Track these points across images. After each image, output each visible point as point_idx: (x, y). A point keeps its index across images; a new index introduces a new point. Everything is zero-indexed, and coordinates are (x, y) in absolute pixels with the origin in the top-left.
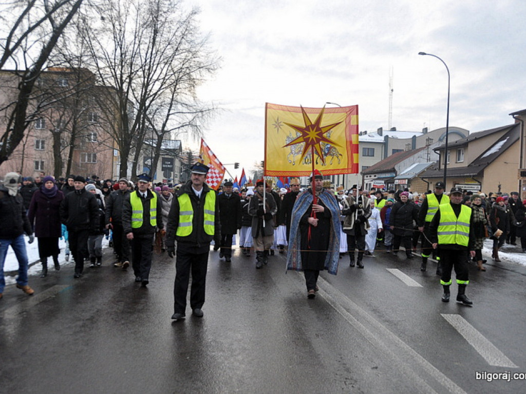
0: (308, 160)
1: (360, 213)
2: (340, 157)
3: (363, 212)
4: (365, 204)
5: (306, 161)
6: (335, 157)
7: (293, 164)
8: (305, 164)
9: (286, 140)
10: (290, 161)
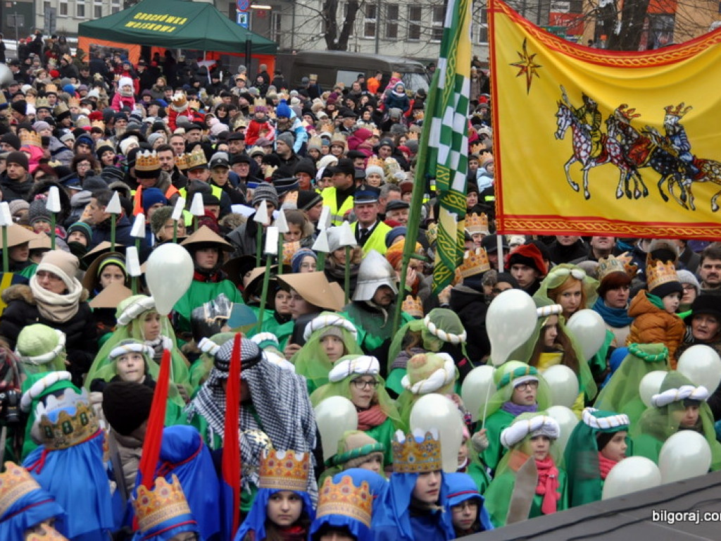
5: (632, 188)
7: (587, 194)
8: (625, 196)
9: (558, 116)
10: (574, 183)
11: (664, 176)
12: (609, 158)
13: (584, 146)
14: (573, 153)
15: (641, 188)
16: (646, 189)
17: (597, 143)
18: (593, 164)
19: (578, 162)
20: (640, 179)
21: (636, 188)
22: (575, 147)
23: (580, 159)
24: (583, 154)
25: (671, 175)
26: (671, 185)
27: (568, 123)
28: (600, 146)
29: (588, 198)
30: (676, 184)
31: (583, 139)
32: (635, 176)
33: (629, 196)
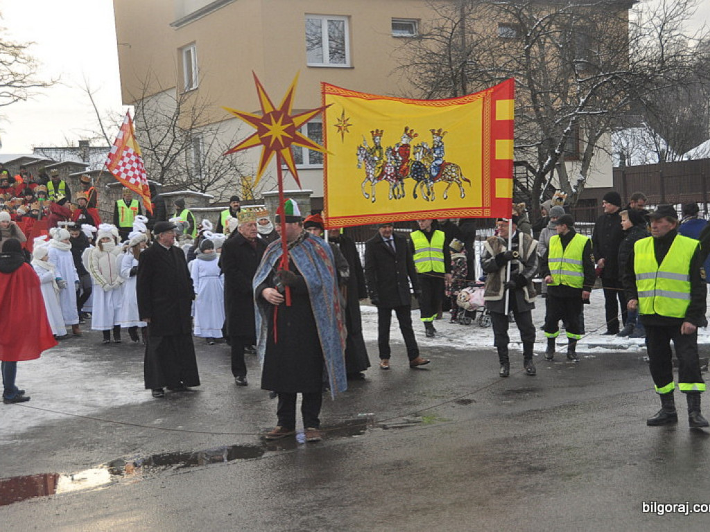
0: (398, 190)
1: (514, 267)
2: (465, 184)
3: (521, 266)
4: (526, 251)
5: (396, 193)
6: (454, 185)
7: (373, 199)
8: (393, 198)
9: (358, 155)
10: (366, 194)
11: (418, 182)
12: (385, 177)
13: (371, 172)
14: (366, 176)
15: (401, 192)
16: (404, 193)
17: (379, 168)
18: (376, 181)
19: (369, 181)
20: (402, 187)
21: (398, 193)
22: (367, 172)
23: (369, 179)
24: (371, 176)
25: (422, 181)
26: (422, 187)
27: (363, 159)
28: (381, 170)
29: (373, 202)
30: (425, 185)
31: (370, 167)
32: (400, 186)
33: (396, 198)
